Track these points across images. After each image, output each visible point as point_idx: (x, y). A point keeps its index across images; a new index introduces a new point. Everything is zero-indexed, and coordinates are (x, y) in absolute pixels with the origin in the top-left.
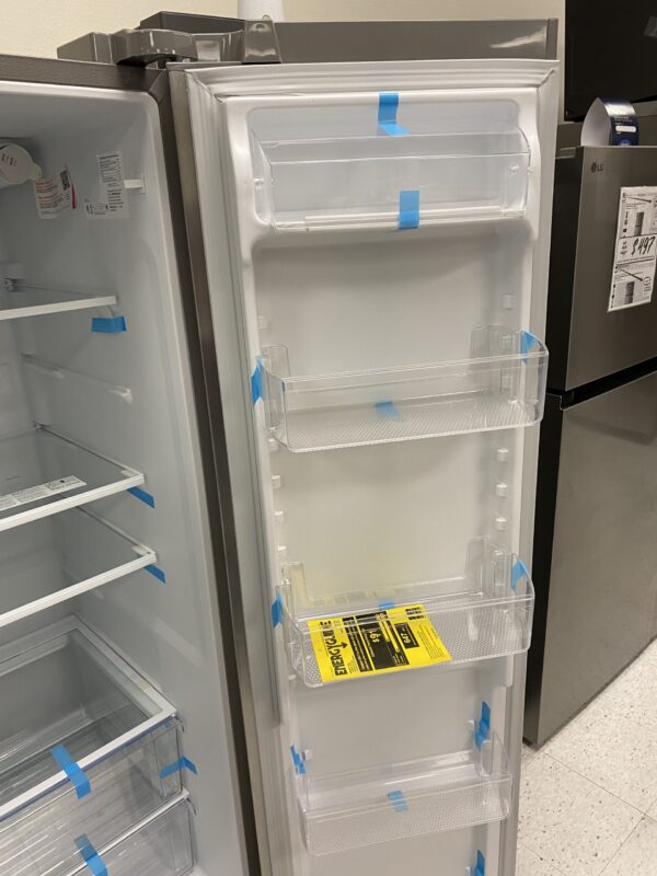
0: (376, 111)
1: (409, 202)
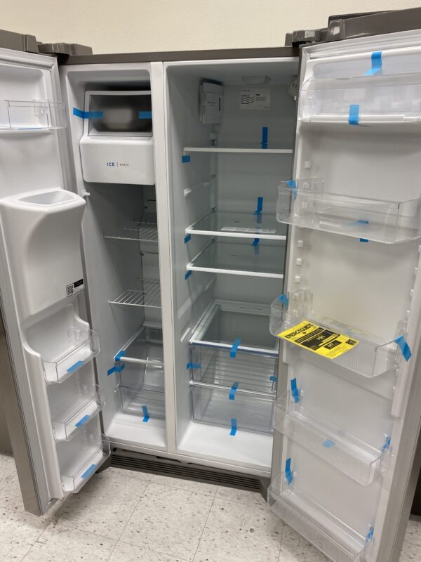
0: (370, 62)
1: (354, 110)
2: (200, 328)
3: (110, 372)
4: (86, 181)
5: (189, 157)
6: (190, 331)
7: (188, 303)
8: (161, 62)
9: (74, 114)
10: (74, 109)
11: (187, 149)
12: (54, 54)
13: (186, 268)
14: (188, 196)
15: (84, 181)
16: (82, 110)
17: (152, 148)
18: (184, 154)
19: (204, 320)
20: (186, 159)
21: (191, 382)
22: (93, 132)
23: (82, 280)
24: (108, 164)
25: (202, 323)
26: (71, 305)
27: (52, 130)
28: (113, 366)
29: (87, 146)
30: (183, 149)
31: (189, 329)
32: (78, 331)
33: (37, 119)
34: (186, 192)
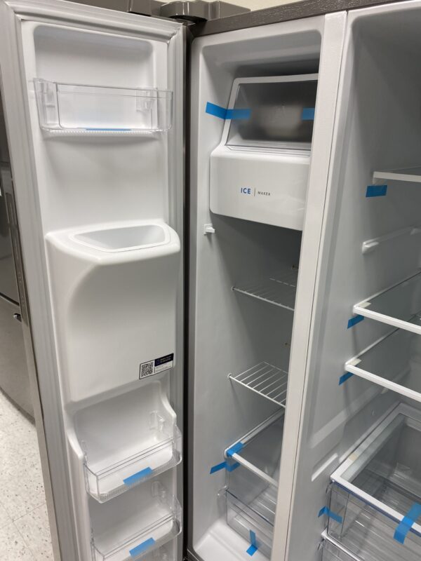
2: (357, 453)
3: (214, 470)
4: (214, 212)
5: (385, 187)
6: (337, 459)
7: (341, 418)
8: (345, 12)
9: (208, 111)
10: (208, 103)
11: (380, 175)
12: (179, 18)
13: (343, 365)
14: (369, 253)
15: (210, 211)
16: (225, 108)
17: (306, 169)
18: (374, 183)
19: (370, 440)
20: (375, 191)
21: (324, 534)
22: (236, 140)
23: (172, 355)
24: (243, 190)
25: (364, 446)
26: (159, 382)
27: (159, 133)
28: (223, 461)
29: (221, 160)
30: (372, 174)
31: (334, 457)
32: (162, 420)
33: (140, 116)
34: (366, 246)
